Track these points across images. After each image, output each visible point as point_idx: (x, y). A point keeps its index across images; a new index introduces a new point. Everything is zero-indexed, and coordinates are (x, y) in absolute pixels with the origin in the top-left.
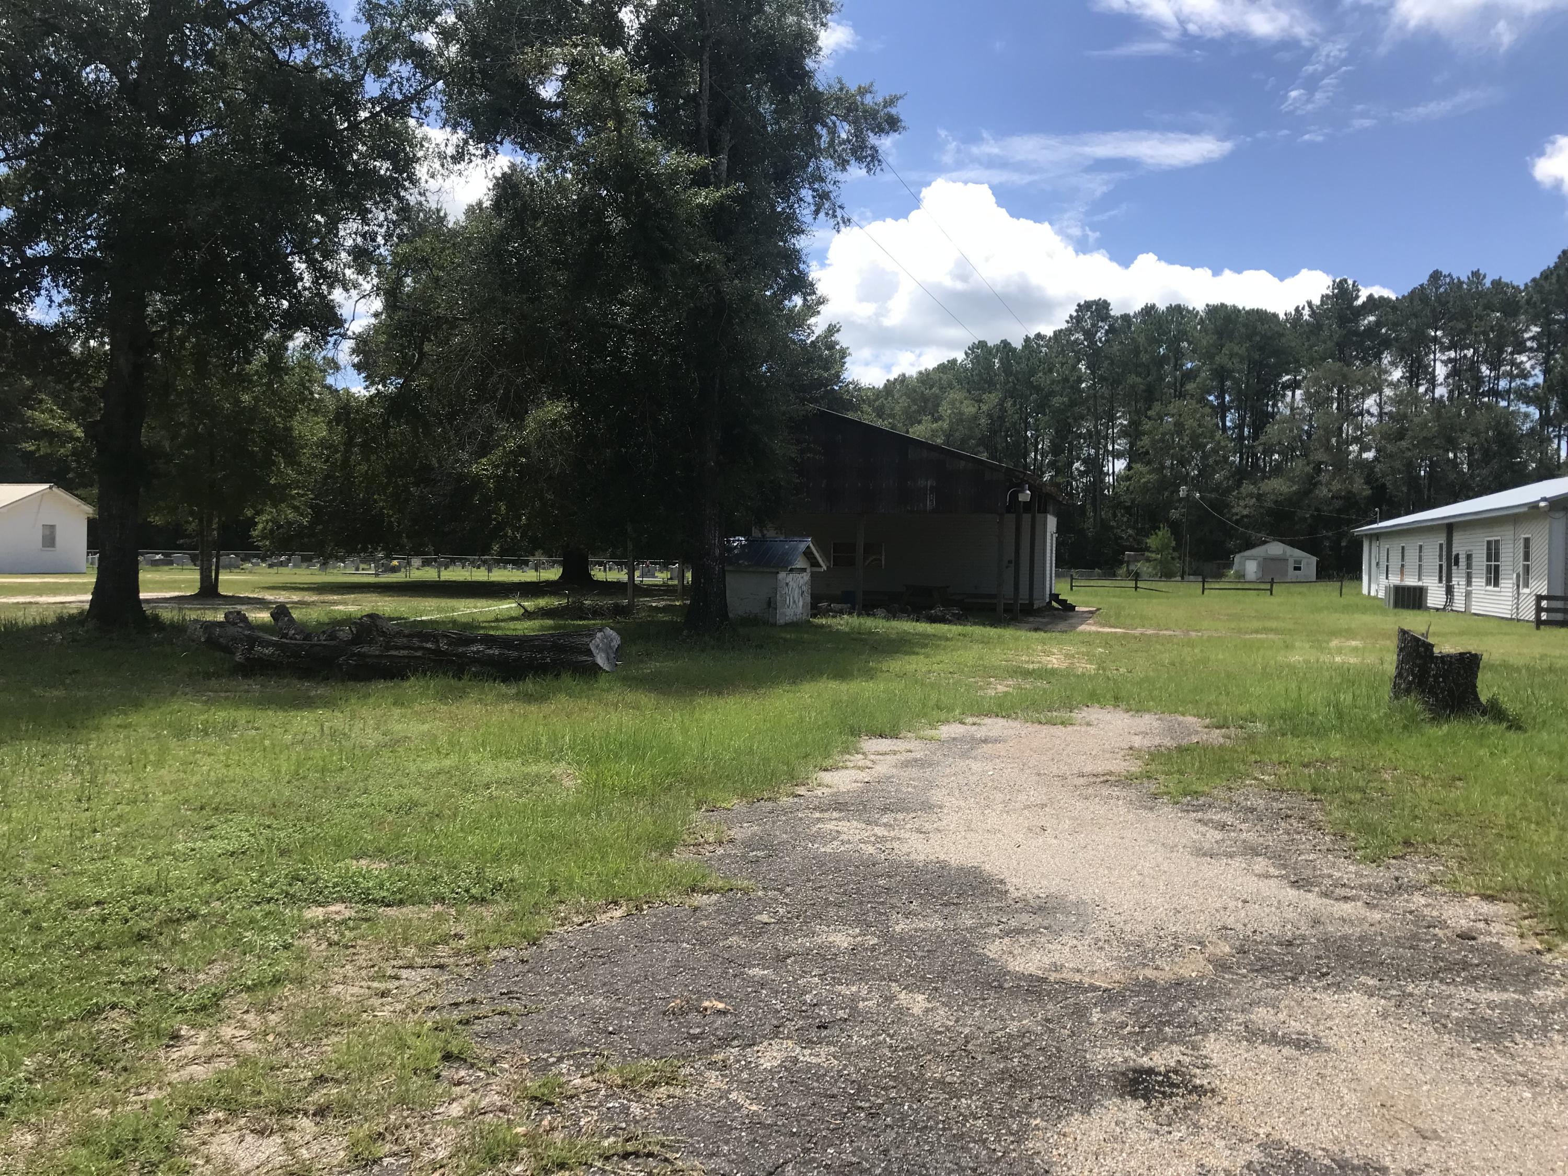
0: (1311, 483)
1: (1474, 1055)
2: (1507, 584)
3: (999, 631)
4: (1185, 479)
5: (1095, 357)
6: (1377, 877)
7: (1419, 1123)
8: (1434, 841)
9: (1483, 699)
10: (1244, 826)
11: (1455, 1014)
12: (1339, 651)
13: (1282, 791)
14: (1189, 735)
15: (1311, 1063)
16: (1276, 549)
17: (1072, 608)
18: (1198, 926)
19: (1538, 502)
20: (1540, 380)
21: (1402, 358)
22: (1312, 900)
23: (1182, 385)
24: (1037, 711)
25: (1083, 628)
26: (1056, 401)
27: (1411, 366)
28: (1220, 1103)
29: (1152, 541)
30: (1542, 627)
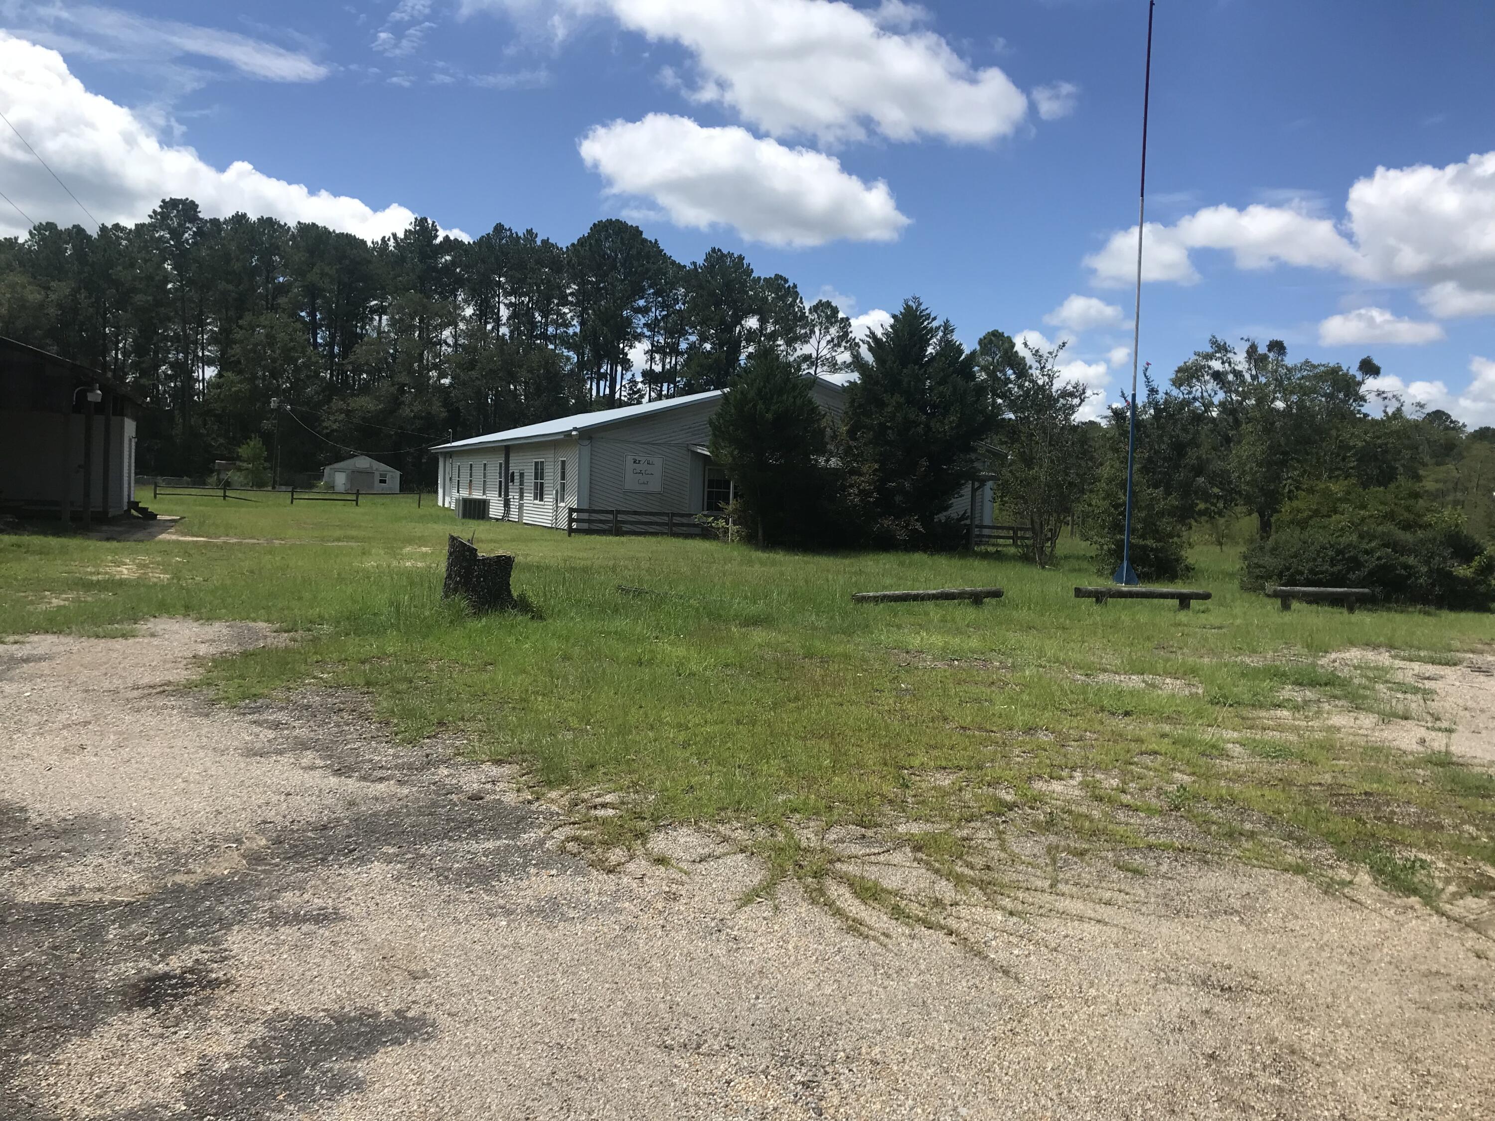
0: (396, 402)
1: (466, 897)
2: (549, 499)
3: (64, 541)
4: (277, 391)
5: (181, 257)
6: (411, 757)
7: (413, 967)
8: (462, 719)
9: (515, 594)
10: (296, 724)
11: (456, 865)
12: (410, 557)
13: (338, 687)
14: (257, 640)
15: (327, 933)
16: (363, 462)
17: (153, 516)
18: (238, 825)
19: (571, 431)
20: (578, 330)
21: (473, 297)
22: (351, 785)
23: (274, 298)
24: (95, 624)
25: (164, 536)
26: (140, 299)
27: (481, 306)
28: (233, 991)
29: (243, 451)
30: (573, 534)
